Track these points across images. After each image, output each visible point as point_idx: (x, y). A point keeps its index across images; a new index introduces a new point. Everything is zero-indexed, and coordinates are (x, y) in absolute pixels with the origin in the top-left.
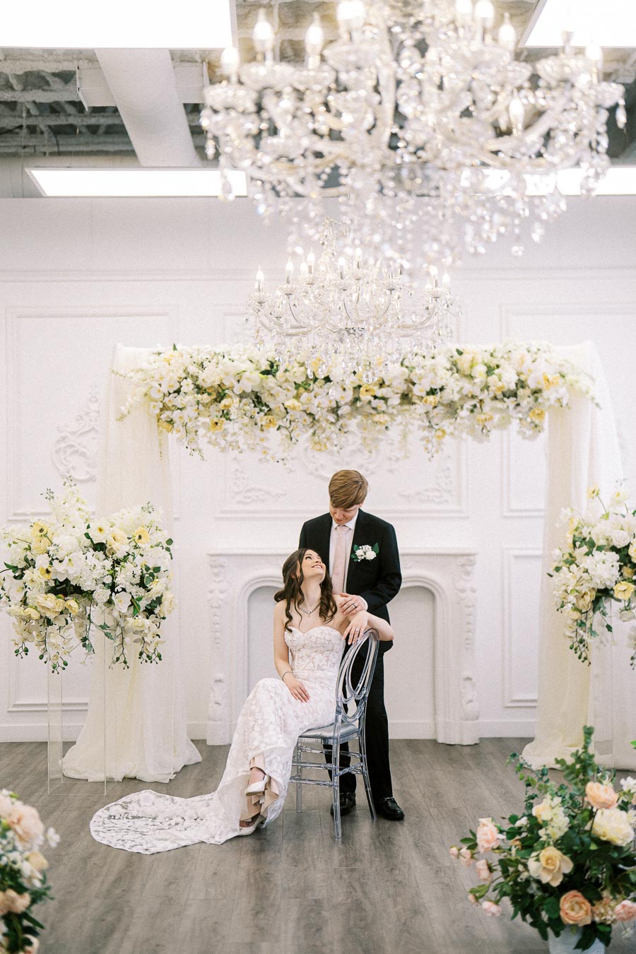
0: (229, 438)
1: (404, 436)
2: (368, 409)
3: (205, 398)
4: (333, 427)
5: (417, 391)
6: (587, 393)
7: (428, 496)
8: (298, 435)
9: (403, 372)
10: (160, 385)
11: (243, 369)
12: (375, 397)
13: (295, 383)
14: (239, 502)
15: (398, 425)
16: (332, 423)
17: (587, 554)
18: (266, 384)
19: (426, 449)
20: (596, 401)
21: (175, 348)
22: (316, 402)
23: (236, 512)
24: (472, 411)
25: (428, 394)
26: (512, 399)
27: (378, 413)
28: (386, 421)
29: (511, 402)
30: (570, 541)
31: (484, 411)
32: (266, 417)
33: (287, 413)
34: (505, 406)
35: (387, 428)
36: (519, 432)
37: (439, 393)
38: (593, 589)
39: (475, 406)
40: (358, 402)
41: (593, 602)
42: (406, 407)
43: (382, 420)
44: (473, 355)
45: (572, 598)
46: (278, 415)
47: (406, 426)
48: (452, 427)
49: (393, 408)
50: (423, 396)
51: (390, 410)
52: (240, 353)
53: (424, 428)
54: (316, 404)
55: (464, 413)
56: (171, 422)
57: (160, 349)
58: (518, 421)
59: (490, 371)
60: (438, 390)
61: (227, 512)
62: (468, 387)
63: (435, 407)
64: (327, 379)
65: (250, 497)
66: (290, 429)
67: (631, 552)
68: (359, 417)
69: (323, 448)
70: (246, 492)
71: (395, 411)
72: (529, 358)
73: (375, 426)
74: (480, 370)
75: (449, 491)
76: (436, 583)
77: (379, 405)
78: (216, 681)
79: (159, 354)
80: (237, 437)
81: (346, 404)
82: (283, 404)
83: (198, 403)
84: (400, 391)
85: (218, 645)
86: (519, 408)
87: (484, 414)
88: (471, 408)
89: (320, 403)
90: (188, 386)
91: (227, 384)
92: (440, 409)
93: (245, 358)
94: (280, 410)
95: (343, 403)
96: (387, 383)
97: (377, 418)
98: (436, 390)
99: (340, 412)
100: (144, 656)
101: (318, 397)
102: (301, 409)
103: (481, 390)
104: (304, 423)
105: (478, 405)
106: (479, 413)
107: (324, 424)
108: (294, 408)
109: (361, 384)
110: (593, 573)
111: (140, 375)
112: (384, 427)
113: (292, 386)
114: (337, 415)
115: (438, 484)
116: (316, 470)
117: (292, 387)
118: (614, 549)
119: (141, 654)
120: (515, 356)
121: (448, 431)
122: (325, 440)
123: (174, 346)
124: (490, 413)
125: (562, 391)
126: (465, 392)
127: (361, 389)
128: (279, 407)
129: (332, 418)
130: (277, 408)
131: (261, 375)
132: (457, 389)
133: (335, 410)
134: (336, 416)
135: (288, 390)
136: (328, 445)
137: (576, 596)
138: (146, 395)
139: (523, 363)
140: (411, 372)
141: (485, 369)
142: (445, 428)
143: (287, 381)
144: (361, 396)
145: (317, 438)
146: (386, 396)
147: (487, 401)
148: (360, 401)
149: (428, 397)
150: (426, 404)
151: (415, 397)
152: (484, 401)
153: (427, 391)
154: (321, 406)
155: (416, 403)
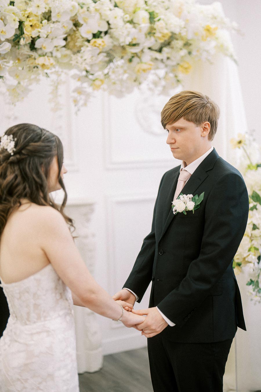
1: (57, 86)
2: (26, 50)
5: (85, 32)
9: (73, 7)
19: (75, 101)
20: (234, 57)
25: (95, 36)
27: (40, 56)
28: (52, 64)
34: (160, 56)
35: (46, 74)
39: (134, 55)
40: (22, 39)
49: (58, 50)
50: (90, 39)
55: (119, 62)
59: (152, 17)
60: (103, 35)
62: (133, 34)
71: (58, 55)
72: (186, 8)
74: (143, 16)
77: (44, 45)
81: (8, 40)
86: (169, 62)
88: (130, 57)
92: (102, 57)
95: (3, 39)
96: (53, 19)
97: (40, 61)
98: (101, 32)
106: (138, 63)
109: (23, 19)
124: (151, 63)
127: (25, 24)
132: (126, 33)
140: (82, 8)
141: (147, 16)
147: (146, 51)
148: (24, 38)
149: (94, 40)
150: (95, 48)
151: (80, 40)
152: (144, 50)
153: (93, 34)
155: (84, 46)
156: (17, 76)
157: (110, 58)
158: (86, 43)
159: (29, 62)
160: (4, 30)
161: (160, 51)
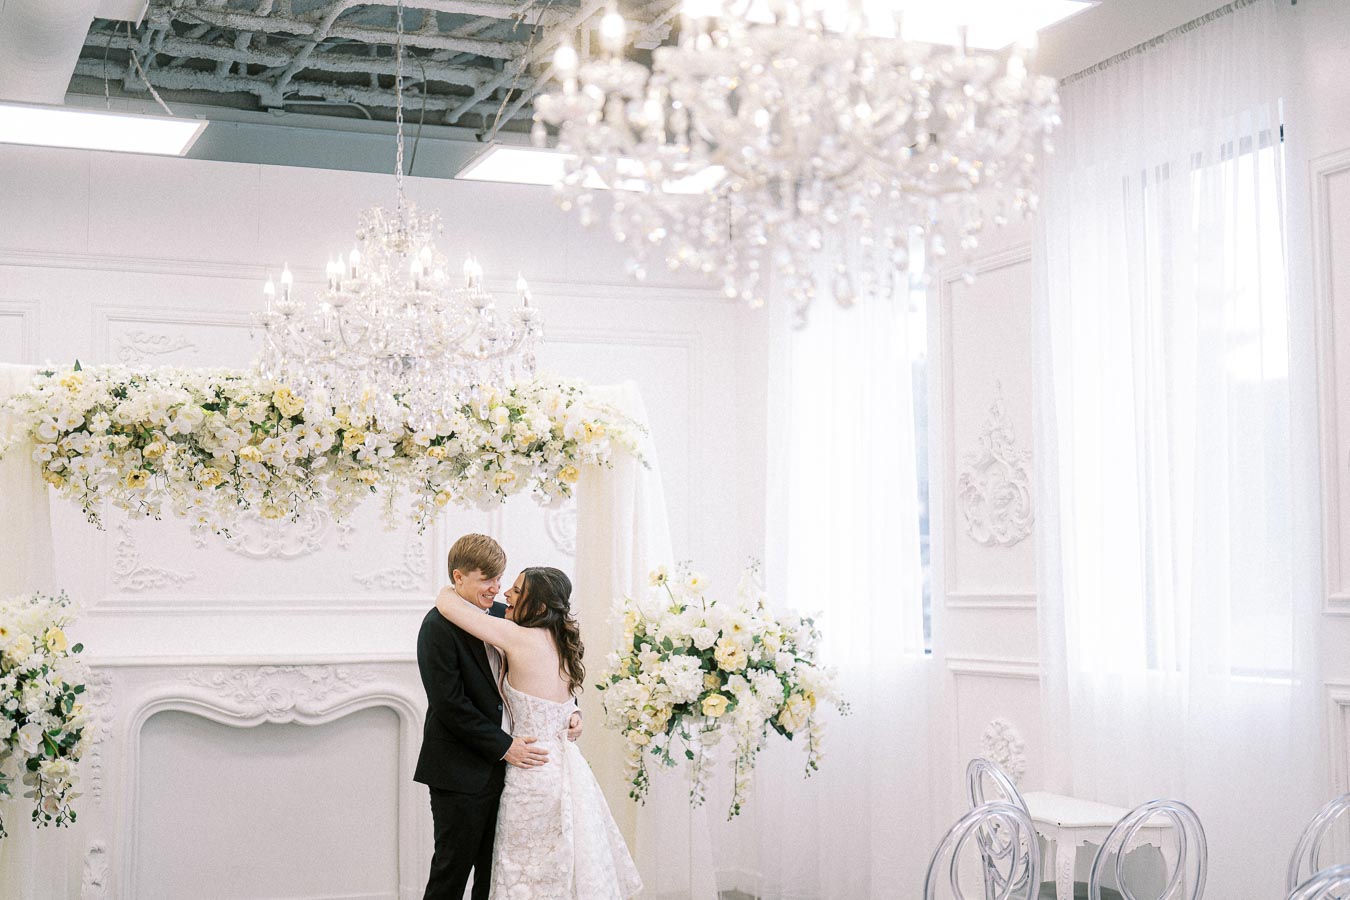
0: (149, 498)
1: (390, 500)
2: (349, 462)
3: (122, 440)
4: (301, 486)
5: (421, 439)
6: (633, 448)
7: (393, 582)
8: (251, 496)
10: (56, 420)
11: (180, 401)
12: (364, 446)
13: (252, 423)
14: (126, 590)
16: (299, 480)
17: (662, 659)
18: (211, 422)
19: (417, 517)
20: (644, 459)
21: (78, 367)
22: (282, 451)
23: (119, 604)
24: (487, 468)
25: (433, 443)
26: (540, 454)
27: (363, 468)
28: (376, 479)
29: (536, 456)
30: (631, 641)
31: (503, 469)
32: (206, 471)
33: (239, 464)
34: (531, 461)
35: (372, 488)
36: (534, 497)
37: (447, 442)
38: (669, 704)
39: (491, 462)
40: (339, 452)
41: (669, 721)
42: (402, 460)
43: (370, 478)
44: (492, 393)
45: (645, 717)
46: (221, 467)
47: (394, 485)
48: (461, 489)
49: (386, 461)
50: (426, 446)
51: (381, 465)
52: (171, 378)
53: (419, 490)
54: (283, 454)
55: (473, 470)
56: (63, 472)
57: (50, 367)
58: (536, 482)
59: (515, 414)
60: (445, 439)
61: (105, 604)
62: (486, 436)
63: (440, 462)
64: (297, 420)
65: (141, 583)
66: (240, 488)
67: (719, 655)
68: (332, 473)
69: (279, 515)
70: (136, 574)
71: (387, 466)
72: (564, 399)
73: (356, 486)
74: (501, 414)
75: (421, 575)
76: (405, 700)
77: (367, 456)
78: (93, 851)
79: (49, 374)
80: (161, 497)
81: (322, 455)
82: (233, 452)
83: (112, 446)
84: (393, 438)
85: (98, 798)
86: (545, 466)
87: (504, 472)
88: (485, 463)
89: (286, 454)
90: (100, 423)
91: (155, 421)
92: (446, 466)
93: (177, 384)
95: (318, 453)
97: (363, 474)
98: (442, 438)
99: (313, 465)
100: (42, 816)
101: (286, 445)
102: (262, 459)
103: (503, 441)
104: (260, 478)
105: (496, 460)
106: (495, 472)
108: (249, 459)
109: (344, 427)
110: (674, 684)
111: (25, 405)
112: (369, 488)
113: (246, 427)
114: (308, 469)
115: (405, 564)
116: (239, 545)
117: (246, 429)
118: (693, 651)
119: (36, 813)
120: (547, 396)
121: (454, 496)
122: (281, 503)
123: (77, 362)
124: (512, 472)
125: (605, 444)
126: (481, 443)
127: (345, 434)
128: (226, 456)
129: (300, 472)
130: (223, 458)
131: (205, 411)
132: (472, 438)
133: (306, 462)
134: (306, 471)
135: (240, 432)
136: (284, 510)
137: (648, 714)
138: (31, 432)
139: (556, 406)
141: (507, 413)
142: (449, 489)
143: (241, 419)
144: (344, 444)
145: (269, 500)
146: (378, 445)
147: (508, 455)
148: (342, 451)
149: (432, 448)
150: (432, 457)
151: (415, 448)
152: (505, 455)
153: (431, 440)
154: (287, 456)
155: (418, 456)
156: (338, 488)
157: (460, 463)
158: (421, 454)
159: (350, 474)
160: (319, 443)
161: (528, 455)
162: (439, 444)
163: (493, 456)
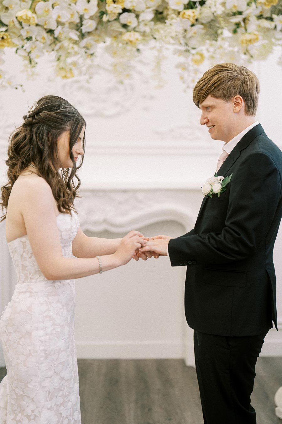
1: (159, 62)
2: (116, 27)
4: (76, 47)
5: (175, 3)
8: (38, 57)
12: (125, 10)
15: (152, 49)
19: (182, 78)
22: (54, 14)
24: (235, 32)
25: (186, 7)
27: (128, 31)
28: (137, 39)
29: (278, 20)
31: (249, 30)
33: (23, 28)
34: (273, 25)
35: (138, 50)
37: (199, 7)
39: (238, 25)
40: (105, 16)
42: (160, 26)
43: (131, 39)
46: (14, 33)
47: (160, 51)
48: (212, 50)
49: (146, 25)
50: (180, 10)
51: (142, 28)
53: (180, 53)
54: (55, 17)
60: (197, 4)
63: (193, 25)
66: (28, 50)
68: (109, 40)
69: (68, 75)
71: (147, 29)
73: (125, 48)
77: (129, 20)
81: (91, 18)
82: (17, 18)
84: (153, 6)
87: (250, 33)
88: (234, 27)
89: (59, 17)
92: (199, 28)
94: (14, 25)
95: (87, 17)
97: (127, 36)
98: (194, 3)
99: (84, 29)
101: (55, 8)
102: (36, 22)
103: (248, 5)
104: (42, 40)
105: (242, 24)
106: (242, 34)
107: (66, 43)
108: (28, 20)
112: (135, 49)
114: (81, 32)
121: (206, 54)
122: (71, 66)
124: (256, 33)
126: (229, 6)
128: (13, 22)
129: (74, 35)
130: (10, 23)
133: (78, 26)
134: (78, 33)
136: (75, 72)
144: (107, 8)
145: (62, 64)
146: (137, 9)
147: (254, 19)
148: (107, 15)
149: (184, 11)
150: (184, 20)
151: (170, 12)
152: (251, 19)
153: (184, 5)
154: (60, 20)
155: (173, 18)
156: (114, 53)
157: (213, 29)
158: (174, 16)
160: (87, 8)
161: (271, 19)
162: (192, 8)
163: (238, 19)
